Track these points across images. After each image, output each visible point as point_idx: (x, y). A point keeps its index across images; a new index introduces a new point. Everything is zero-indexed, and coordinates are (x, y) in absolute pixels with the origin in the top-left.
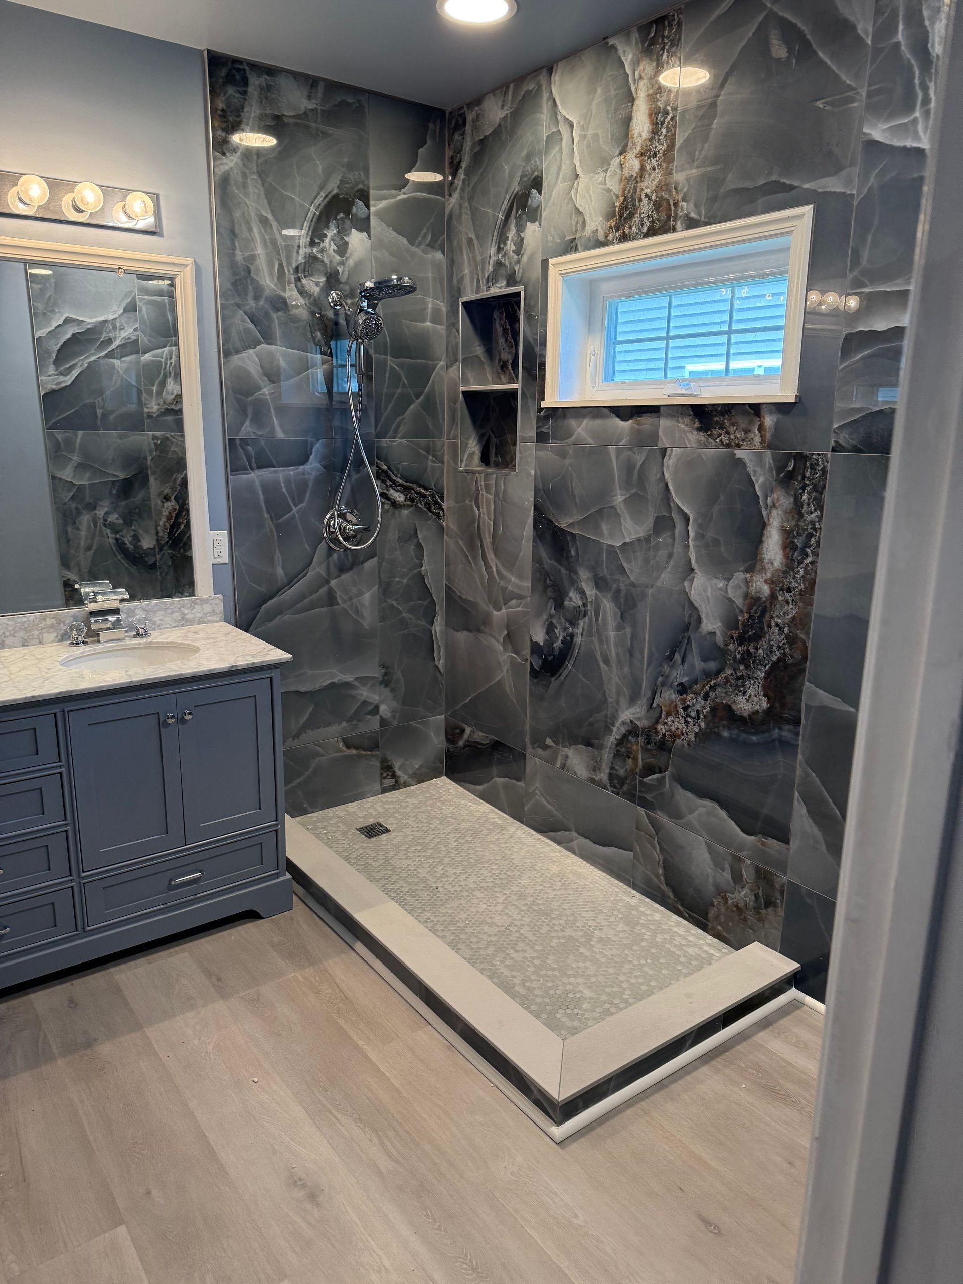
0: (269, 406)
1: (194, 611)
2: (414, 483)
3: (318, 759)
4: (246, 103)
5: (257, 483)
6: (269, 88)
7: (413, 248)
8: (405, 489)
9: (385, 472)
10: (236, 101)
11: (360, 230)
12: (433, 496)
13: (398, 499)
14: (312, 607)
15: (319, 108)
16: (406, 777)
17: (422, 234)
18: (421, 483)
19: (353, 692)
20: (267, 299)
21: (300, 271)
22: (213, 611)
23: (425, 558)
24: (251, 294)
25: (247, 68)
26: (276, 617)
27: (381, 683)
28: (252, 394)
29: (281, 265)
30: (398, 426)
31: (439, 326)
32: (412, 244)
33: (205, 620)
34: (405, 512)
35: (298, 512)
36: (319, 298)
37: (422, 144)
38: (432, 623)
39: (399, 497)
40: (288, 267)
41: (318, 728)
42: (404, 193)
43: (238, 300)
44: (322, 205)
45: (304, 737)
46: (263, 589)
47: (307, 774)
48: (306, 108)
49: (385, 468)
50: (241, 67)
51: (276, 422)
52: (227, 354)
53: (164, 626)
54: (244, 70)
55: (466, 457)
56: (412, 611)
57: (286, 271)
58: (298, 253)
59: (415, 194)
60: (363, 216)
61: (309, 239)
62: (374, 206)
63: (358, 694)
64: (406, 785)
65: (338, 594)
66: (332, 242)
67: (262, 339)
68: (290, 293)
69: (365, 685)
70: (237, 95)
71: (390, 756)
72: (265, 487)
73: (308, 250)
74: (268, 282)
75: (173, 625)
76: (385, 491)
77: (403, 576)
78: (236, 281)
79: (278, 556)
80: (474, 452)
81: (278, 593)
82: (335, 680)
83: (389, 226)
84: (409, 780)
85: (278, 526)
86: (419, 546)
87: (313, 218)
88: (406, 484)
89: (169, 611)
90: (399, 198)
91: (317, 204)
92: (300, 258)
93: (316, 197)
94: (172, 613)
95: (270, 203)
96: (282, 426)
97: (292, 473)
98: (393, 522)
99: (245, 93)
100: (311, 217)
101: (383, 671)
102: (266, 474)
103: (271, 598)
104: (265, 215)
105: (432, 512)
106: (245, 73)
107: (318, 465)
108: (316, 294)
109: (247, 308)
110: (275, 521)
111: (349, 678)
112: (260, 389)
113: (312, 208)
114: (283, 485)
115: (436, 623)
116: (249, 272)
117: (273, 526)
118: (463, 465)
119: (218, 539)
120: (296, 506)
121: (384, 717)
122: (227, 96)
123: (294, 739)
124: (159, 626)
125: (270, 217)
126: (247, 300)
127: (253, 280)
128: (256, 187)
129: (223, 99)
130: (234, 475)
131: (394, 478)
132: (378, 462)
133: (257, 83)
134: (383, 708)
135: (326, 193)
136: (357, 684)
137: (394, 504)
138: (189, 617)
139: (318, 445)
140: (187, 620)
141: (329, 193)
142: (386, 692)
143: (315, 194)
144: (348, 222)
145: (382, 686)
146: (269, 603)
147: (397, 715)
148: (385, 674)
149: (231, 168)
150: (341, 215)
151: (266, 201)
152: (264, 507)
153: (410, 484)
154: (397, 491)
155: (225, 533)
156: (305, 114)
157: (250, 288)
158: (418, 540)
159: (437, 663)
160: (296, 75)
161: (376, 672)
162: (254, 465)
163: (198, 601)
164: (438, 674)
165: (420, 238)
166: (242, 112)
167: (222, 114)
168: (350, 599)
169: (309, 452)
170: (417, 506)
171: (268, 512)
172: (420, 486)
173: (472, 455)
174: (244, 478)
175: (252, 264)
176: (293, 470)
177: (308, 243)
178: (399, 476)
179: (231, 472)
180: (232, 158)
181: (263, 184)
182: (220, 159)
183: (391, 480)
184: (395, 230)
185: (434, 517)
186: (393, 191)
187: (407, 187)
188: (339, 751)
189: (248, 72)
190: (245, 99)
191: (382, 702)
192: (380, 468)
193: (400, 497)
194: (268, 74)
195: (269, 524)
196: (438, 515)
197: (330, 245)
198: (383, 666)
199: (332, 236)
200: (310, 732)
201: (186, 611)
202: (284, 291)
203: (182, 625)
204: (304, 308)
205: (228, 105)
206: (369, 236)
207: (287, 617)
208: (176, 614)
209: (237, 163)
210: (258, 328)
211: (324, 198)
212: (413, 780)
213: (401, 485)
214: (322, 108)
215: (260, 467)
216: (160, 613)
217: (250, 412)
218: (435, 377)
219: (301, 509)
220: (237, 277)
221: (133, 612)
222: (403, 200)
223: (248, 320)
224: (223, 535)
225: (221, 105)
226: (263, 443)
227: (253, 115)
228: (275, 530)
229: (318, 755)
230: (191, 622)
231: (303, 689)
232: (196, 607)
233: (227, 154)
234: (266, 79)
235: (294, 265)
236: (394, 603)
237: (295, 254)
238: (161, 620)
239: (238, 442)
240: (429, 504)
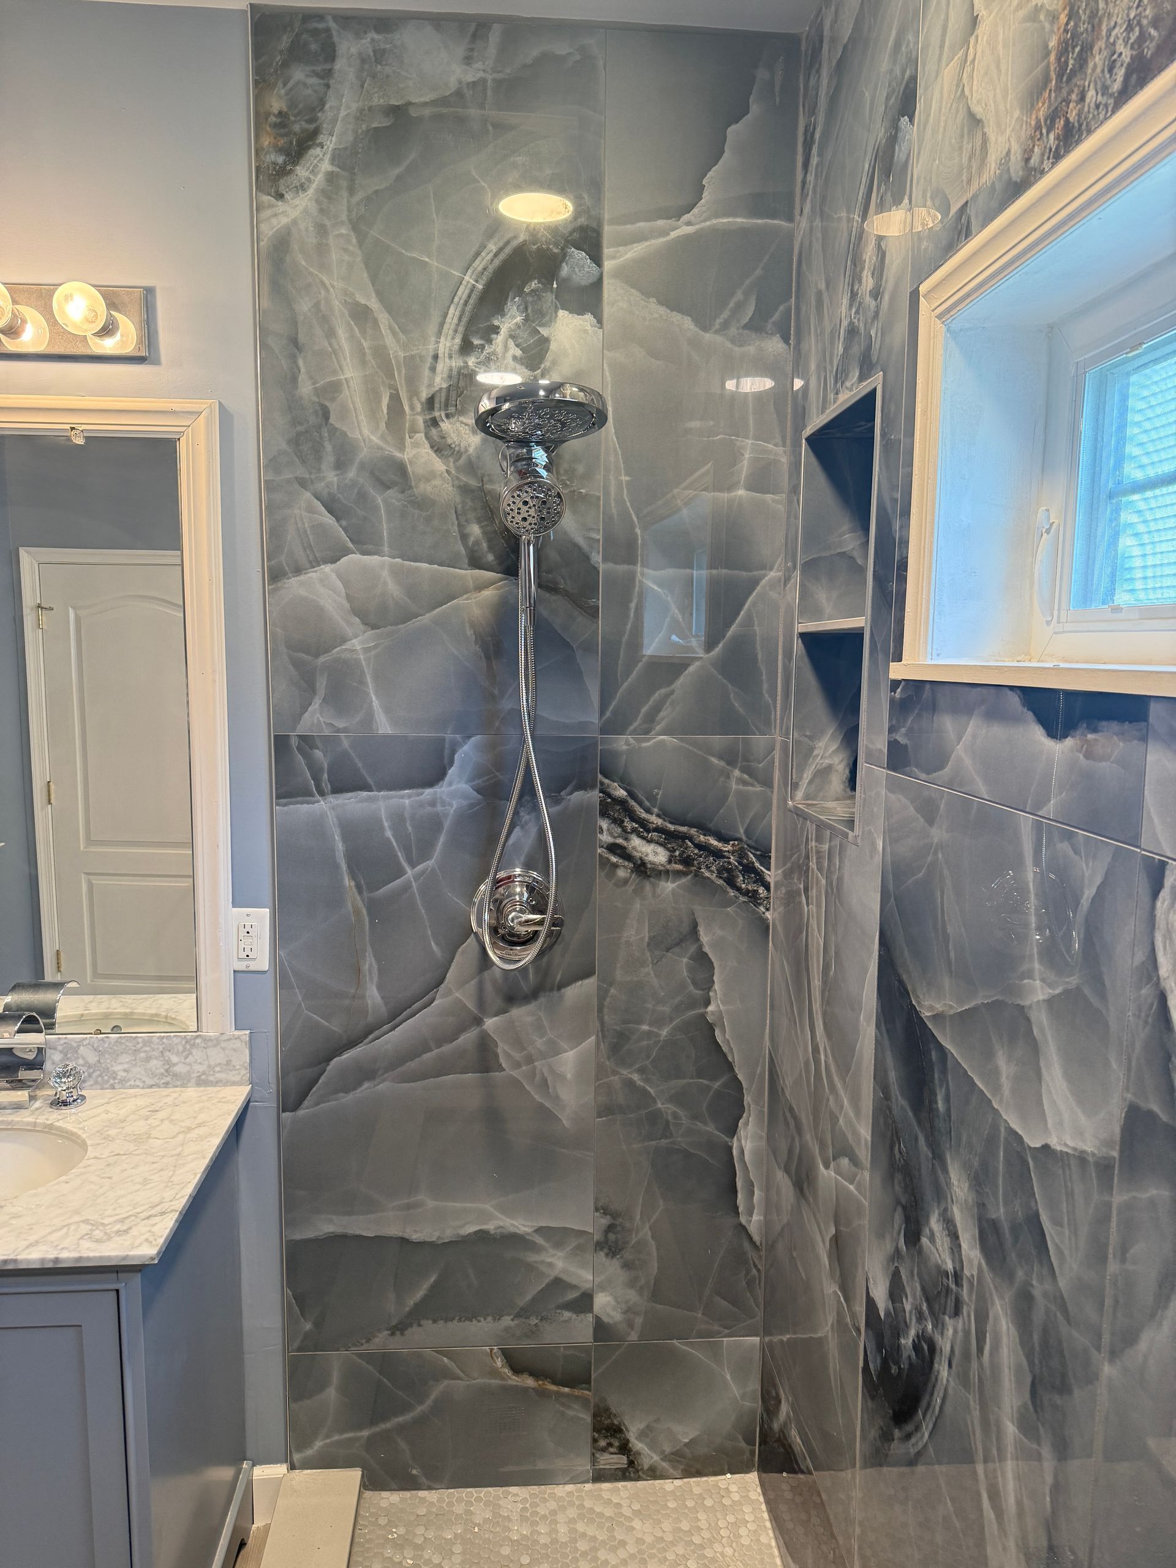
0: (363, 672)
1: (190, 1059)
2: (691, 826)
3: (446, 1382)
4: (330, 92)
5: (332, 820)
6: (380, 55)
7: (708, 336)
8: (668, 838)
9: (622, 802)
10: (309, 91)
11: (579, 309)
12: (741, 855)
13: (651, 858)
14: (441, 1069)
15: (490, 77)
16: (656, 1458)
17: (732, 305)
18: (711, 826)
19: (532, 1258)
20: (362, 466)
21: (437, 406)
22: (228, 1063)
23: (717, 986)
24: (329, 458)
25: (332, 25)
26: (360, 1084)
27: (599, 1246)
28: (327, 651)
29: (395, 398)
30: (657, 708)
31: (769, 497)
32: (705, 329)
33: (211, 1078)
34: (668, 886)
35: (417, 878)
36: (478, 457)
37: (739, 112)
38: (732, 1131)
39: (656, 855)
40: (410, 399)
41: (447, 1320)
42: (689, 224)
43: (301, 472)
44: (491, 269)
45: (415, 1334)
46: (336, 1026)
47: (420, 1409)
48: (460, 82)
49: (621, 793)
50: (321, 26)
51: (376, 703)
52: (275, 575)
53: (132, 1083)
54: (328, 30)
55: (807, 775)
56: (679, 1098)
57: (407, 408)
58: (433, 369)
59: (714, 221)
60: (585, 282)
61: (458, 340)
62: (613, 258)
63: (543, 1262)
64: (654, 1474)
65: (503, 1048)
66: (511, 343)
67: (350, 545)
68: (414, 452)
69: (558, 1245)
70: (314, 80)
71: (616, 1402)
72: (349, 830)
73: (457, 363)
74: (366, 432)
75: (149, 1082)
76: (620, 841)
77: (659, 1021)
78: (299, 434)
79: (369, 963)
80: (829, 768)
81: (366, 1036)
82: (490, 1227)
83: (647, 294)
84: (664, 1464)
85: (373, 907)
86: (702, 960)
87: (469, 297)
88: (672, 827)
89: (143, 1055)
90: (674, 234)
91: (480, 268)
92: (438, 380)
93: (478, 254)
94: (148, 1059)
95: (374, 278)
96: (387, 711)
97: (407, 801)
98: (637, 905)
99: (328, 73)
100: (465, 297)
101: (605, 1221)
102: (353, 803)
103: (352, 1044)
104: (363, 301)
105: (739, 889)
106: (330, 36)
107: (464, 787)
108: (471, 450)
109: (320, 486)
110: (365, 894)
111: (521, 1225)
112: (344, 640)
113: (467, 278)
114: (386, 824)
115: (742, 1132)
116: (326, 415)
117: (360, 904)
118: (800, 794)
119: (248, 924)
120: (413, 865)
121: (605, 1319)
122: (289, 85)
123: (393, 1334)
124: (123, 1081)
125: (374, 304)
126: (319, 470)
127: (333, 431)
128: (345, 250)
129: (283, 92)
130: (285, 805)
131: (644, 815)
132: (606, 781)
133: (353, 50)
134: (602, 1301)
135: (501, 244)
136: (539, 1240)
137: (642, 868)
138: (180, 1069)
139: (466, 748)
140: (176, 1076)
141: (508, 243)
142: (613, 1267)
143: (474, 250)
144: (549, 298)
145: (602, 1254)
146: (346, 1056)
147: (639, 1321)
148: (610, 1228)
149: (295, 222)
150: (534, 284)
151: (366, 275)
152: (344, 866)
153: (684, 829)
154: (650, 841)
155: (266, 912)
156: (459, 94)
157: (328, 447)
158: (701, 946)
159: (743, 1219)
160: (438, 21)
161: (590, 1223)
162: (327, 786)
163: (198, 1041)
164: (746, 1245)
165: (726, 314)
166: (322, 110)
167: (279, 120)
168: (530, 1060)
169: (446, 761)
170: (697, 874)
171: (353, 876)
172: (707, 831)
173: (824, 773)
174: (302, 810)
175: (333, 399)
176: (410, 796)
177: (456, 347)
178: (656, 810)
179: (277, 798)
180: (297, 201)
181: (360, 243)
182: (271, 206)
183: (634, 818)
184: (660, 303)
185: (742, 899)
186: (661, 223)
187: (695, 210)
188: (494, 1373)
189: (335, 33)
190: (328, 86)
191: (602, 1288)
192: (609, 795)
193: (656, 853)
194: (378, 30)
195: (353, 899)
196: (753, 896)
197: (506, 348)
198: (605, 1211)
199: (510, 330)
200: (427, 1324)
201: (175, 1059)
202: (402, 447)
203: (166, 1085)
204: (443, 479)
205: (292, 104)
206: (600, 321)
207: (384, 1086)
208: (154, 1062)
209: (306, 211)
210: (344, 523)
211: (496, 255)
212: (674, 1468)
213: (657, 830)
214: (496, 76)
215: (337, 790)
216: (125, 1058)
217: (322, 684)
218: (754, 604)
219: (423, 872)
220: (299, 428)
221: (76, 1050)
222: (687, 238)
223: (323, 509)
224: (261, 918)
225: (276, 104)
226: (346, 744)
227: (343, 113)
228: (364, 912)
229: (447, 1374)
230: (183, 1081)
231: (415, 1237)
232: (194, 1051)
233: (287, 196)
234: (373, 40)
235: (424, 395)
236: (636, 1077)
237: (427, 372)
238: (125, 1070)
239: (294, 742)
240: (729, 871)
